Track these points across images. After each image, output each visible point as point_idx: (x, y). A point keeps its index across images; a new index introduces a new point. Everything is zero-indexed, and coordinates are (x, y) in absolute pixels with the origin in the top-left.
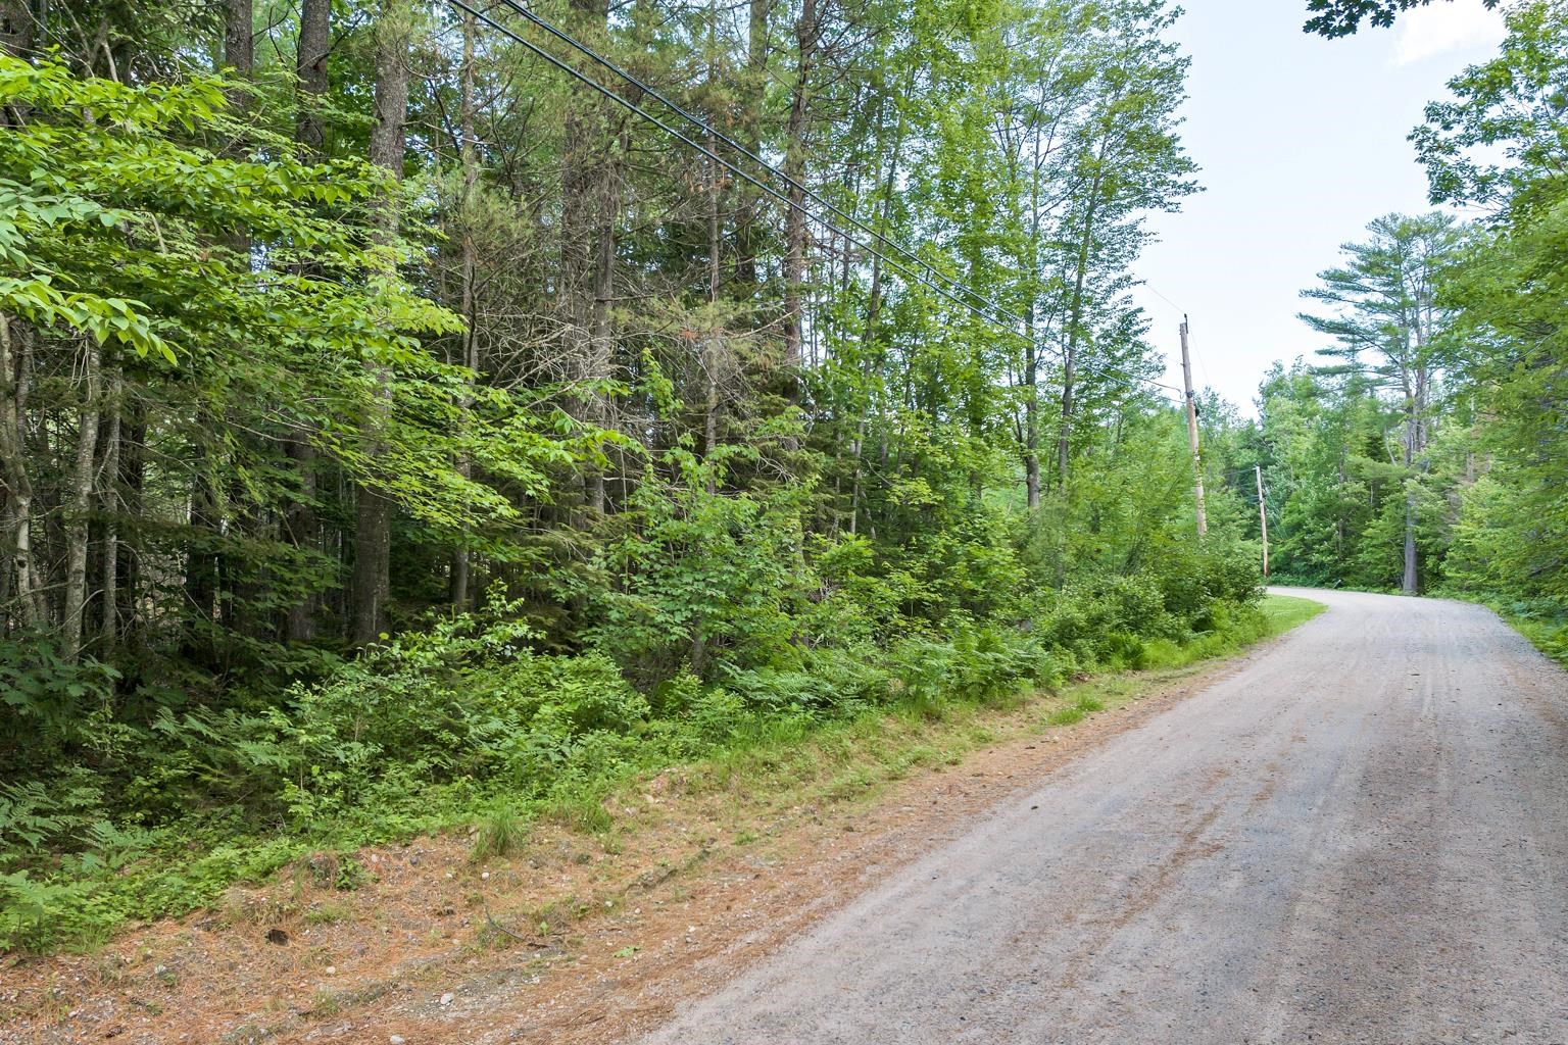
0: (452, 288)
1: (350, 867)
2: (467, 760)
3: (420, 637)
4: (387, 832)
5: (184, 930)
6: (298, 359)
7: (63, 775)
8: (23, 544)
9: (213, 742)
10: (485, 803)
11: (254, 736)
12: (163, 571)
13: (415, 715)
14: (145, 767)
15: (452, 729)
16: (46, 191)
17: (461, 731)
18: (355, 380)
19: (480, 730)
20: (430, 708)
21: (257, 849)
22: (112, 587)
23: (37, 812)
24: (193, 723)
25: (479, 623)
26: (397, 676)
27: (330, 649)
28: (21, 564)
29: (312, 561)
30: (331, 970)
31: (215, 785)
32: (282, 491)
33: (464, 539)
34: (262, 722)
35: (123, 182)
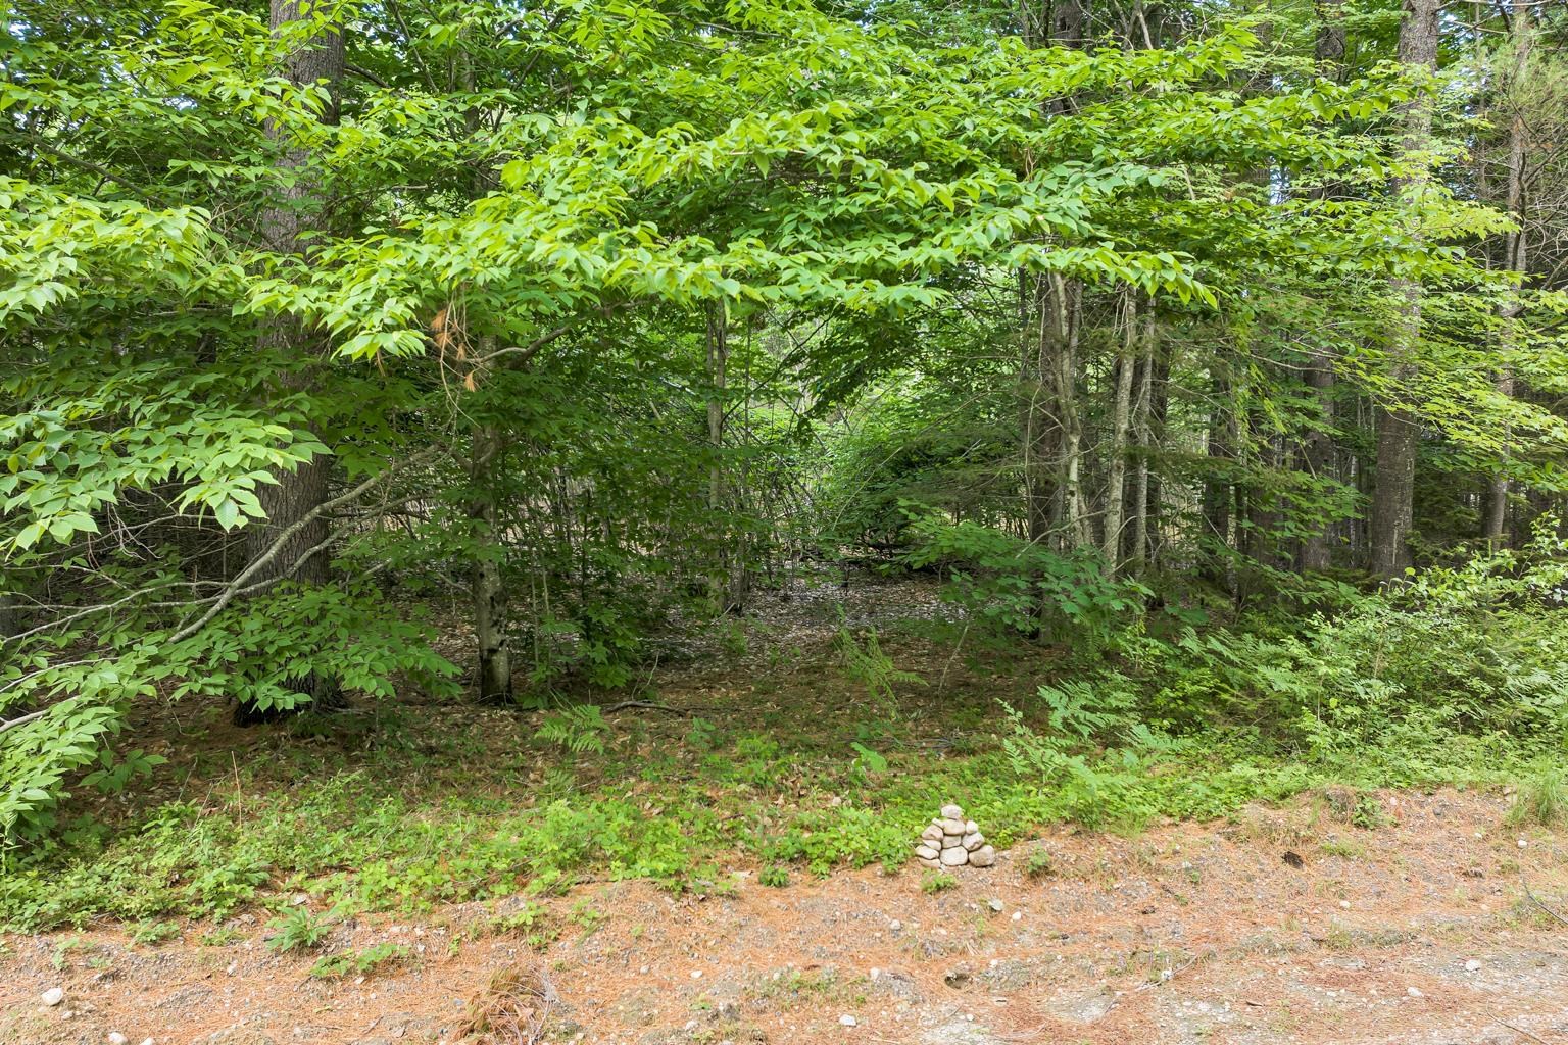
0: (1495, 183)
1: (1368, 806)
2: (1502, 713)
3: (1448, 574)
4: (1408, 777)
5: (1206, 834)
6: (1321, 285)
7: (1104, 678)
8: (1074, 476)
9: (1232, 664)
10: (1524, 764)
11: (1272, 661)
12: (1186, 499)
13: (1439, 657)
14: (1172, 680)
15: (1484, 677)
16: (1104, 164)
17: (1498, 680)
18: (1382, 300)
19: (1521, 681)
20: (1458, 651)
21: (1274, 771)
22: (1143, 514)
23: (1084, 708)
24: (1214, 644)
25: (1520, 561)
26: (1423, 614)
27: (1348, 581)
28: (1072, 493)
29: (1330, 490)
30: (1345, 904)
31: (1233, 704)
32: (1301, 419)
33: (1503, 466)
34: (1279, 650)
35: (1165, 142)
